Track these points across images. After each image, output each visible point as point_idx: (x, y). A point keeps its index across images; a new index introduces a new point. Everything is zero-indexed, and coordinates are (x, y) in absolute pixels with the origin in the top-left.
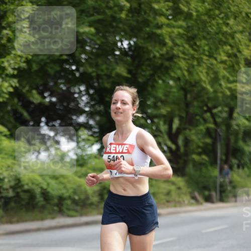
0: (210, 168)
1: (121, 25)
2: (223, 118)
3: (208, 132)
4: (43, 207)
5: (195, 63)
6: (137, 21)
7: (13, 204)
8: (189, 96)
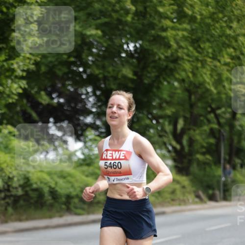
0: (213, 167)
1: (127, 28)
2: (226, 119)
3: (212, 133)
4: (52, 206)
5: (199, 65)
6: (143, 25)
7: (22, 202)
8: (193, 97)
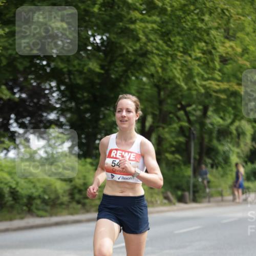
0: (183, 167)
1: (93, 20)
2: (197, 116)
3: (182, 131)
4: (12, 207)
5: (169, 59)
6: (110, 16)
8: (162, 93)
